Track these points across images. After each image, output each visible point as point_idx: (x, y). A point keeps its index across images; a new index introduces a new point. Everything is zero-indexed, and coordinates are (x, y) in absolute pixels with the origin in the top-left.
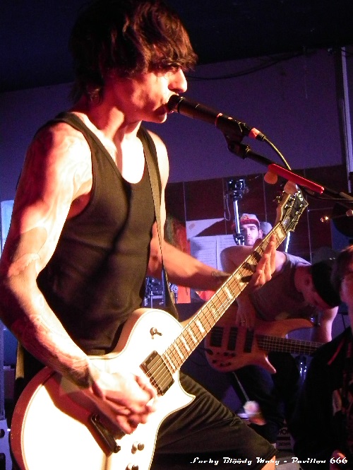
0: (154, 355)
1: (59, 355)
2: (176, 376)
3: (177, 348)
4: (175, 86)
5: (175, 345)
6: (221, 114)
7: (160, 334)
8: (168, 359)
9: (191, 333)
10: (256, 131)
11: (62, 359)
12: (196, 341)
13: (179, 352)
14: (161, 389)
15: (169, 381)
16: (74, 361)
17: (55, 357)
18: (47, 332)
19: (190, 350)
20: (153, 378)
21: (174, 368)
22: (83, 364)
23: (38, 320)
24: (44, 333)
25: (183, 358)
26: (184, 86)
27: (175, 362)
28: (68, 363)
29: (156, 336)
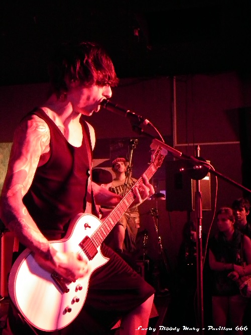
0: (87, 238)
1: (33, 241)
2: (99, 249)
3: (99, 234)
4: (105, 94)
5: (98, 232)
6: (129, 111)
7: (90, 227)
8: (94, 240)
9: (107, 225)
10: (147, 121)
11: (35, 244)
12: (109, 229)
13: (100, 236)
14: (91, 256)
15: (95, 252)
16: (42, 245)
17: (32, 243)
18: (28, 229)
19: (106, 234)
20: (86, 251)
21: (98, 245)
22: (47, 247)
23: (23, 221)
24: (26, 229)
25: (103, 239)
26: (110, 94)
27: (98, 241)
28: (39, 247)
29: (87, 228)
